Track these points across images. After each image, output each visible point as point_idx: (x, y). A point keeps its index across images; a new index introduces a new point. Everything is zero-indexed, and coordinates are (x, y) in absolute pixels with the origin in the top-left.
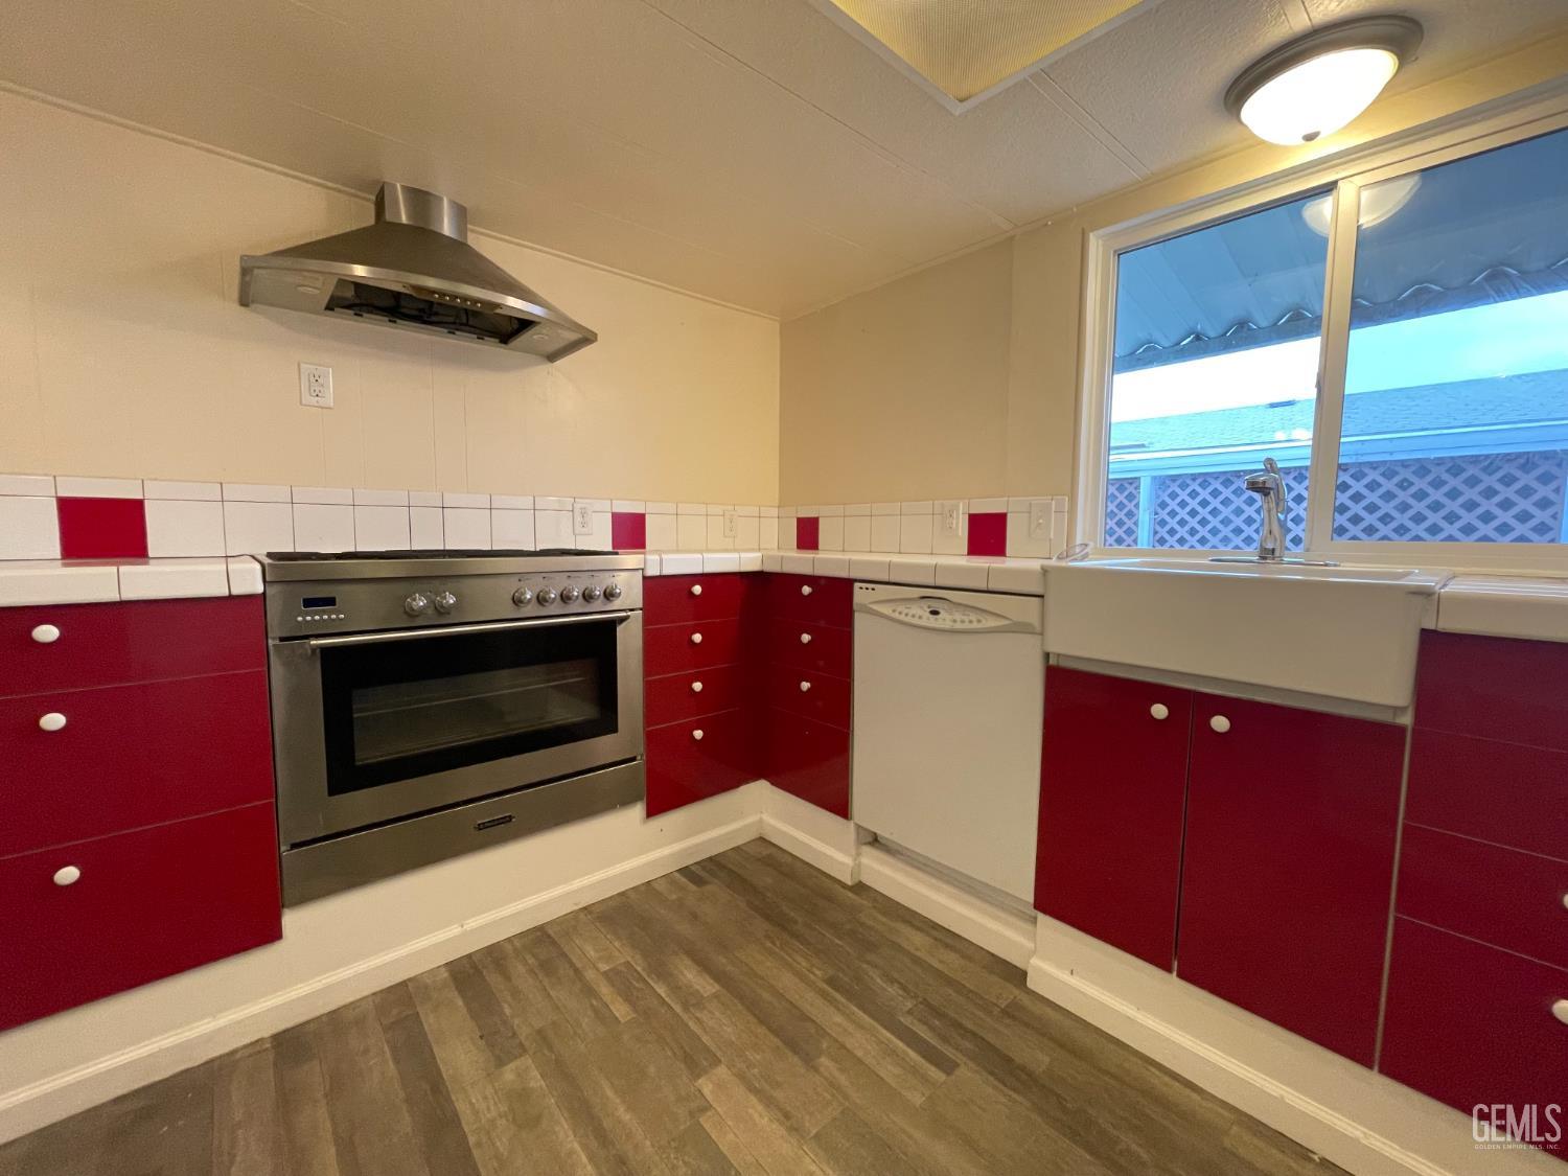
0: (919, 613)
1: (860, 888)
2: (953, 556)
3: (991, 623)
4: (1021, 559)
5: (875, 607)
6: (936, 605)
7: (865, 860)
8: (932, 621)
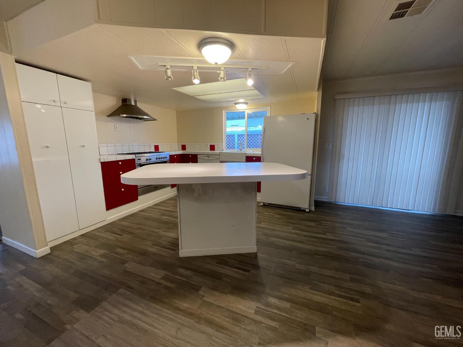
0: (206, 158)
2: (208, 151)
3: (214, 158)
4: (217, 151)
5: (201, 158)
6: (208, 157)
8: (208, 159)
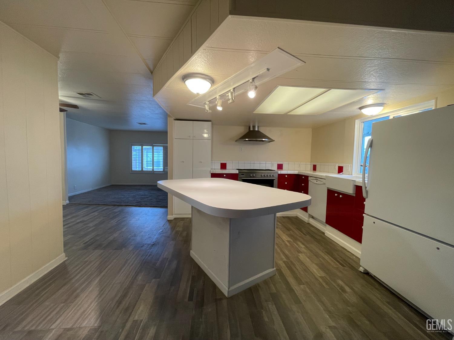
0: (315, 181)
1: (309, 224)
3: (322, 183)
5: (311, 180)
7: (310, 220)
